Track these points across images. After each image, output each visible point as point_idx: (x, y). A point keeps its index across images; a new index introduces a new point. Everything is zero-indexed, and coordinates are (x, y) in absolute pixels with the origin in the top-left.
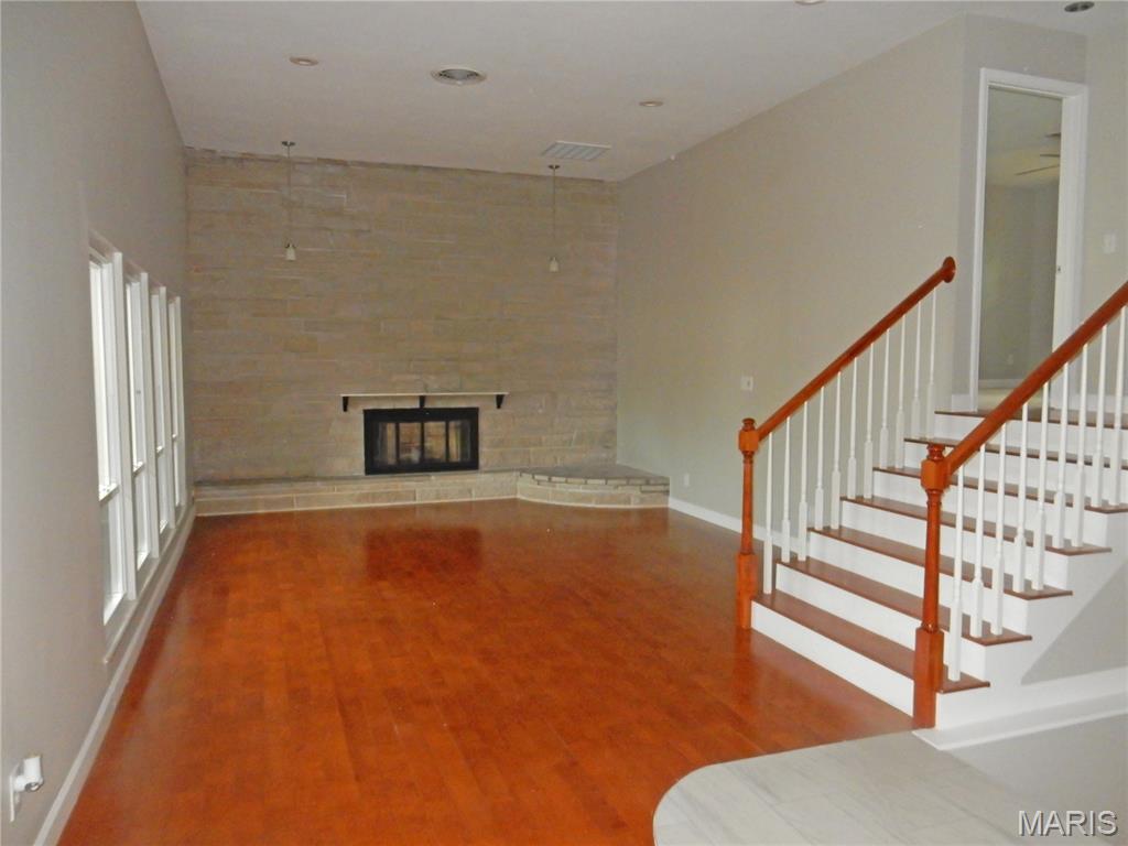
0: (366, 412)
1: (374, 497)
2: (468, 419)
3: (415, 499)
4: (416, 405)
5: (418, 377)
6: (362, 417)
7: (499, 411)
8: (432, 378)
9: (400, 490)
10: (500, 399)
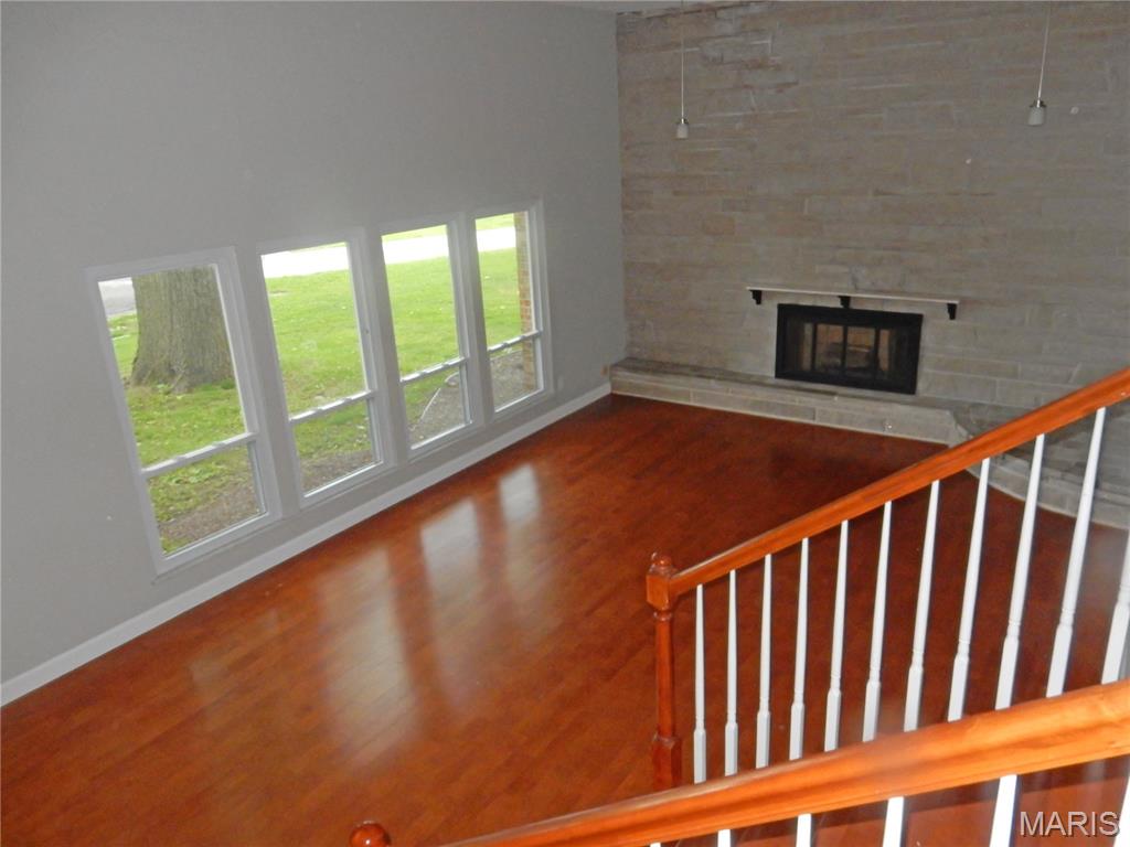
0: (781, 307)
1: (769, 407)
2: (907, 328)
3: (814, 419)
4: (837, 304)
5: (847, 270)
6: (775, 311)
7: (954, 322)
8: (864, 271)
9: (797, 404)
10: (952, 310)
